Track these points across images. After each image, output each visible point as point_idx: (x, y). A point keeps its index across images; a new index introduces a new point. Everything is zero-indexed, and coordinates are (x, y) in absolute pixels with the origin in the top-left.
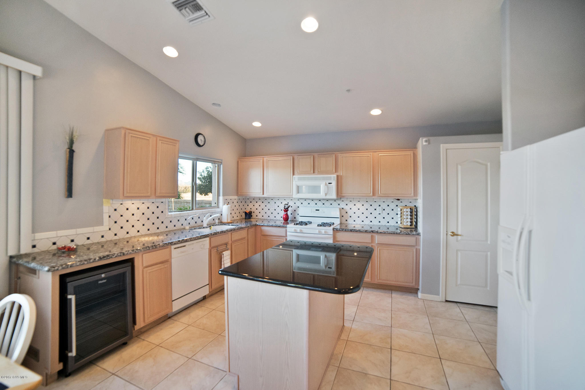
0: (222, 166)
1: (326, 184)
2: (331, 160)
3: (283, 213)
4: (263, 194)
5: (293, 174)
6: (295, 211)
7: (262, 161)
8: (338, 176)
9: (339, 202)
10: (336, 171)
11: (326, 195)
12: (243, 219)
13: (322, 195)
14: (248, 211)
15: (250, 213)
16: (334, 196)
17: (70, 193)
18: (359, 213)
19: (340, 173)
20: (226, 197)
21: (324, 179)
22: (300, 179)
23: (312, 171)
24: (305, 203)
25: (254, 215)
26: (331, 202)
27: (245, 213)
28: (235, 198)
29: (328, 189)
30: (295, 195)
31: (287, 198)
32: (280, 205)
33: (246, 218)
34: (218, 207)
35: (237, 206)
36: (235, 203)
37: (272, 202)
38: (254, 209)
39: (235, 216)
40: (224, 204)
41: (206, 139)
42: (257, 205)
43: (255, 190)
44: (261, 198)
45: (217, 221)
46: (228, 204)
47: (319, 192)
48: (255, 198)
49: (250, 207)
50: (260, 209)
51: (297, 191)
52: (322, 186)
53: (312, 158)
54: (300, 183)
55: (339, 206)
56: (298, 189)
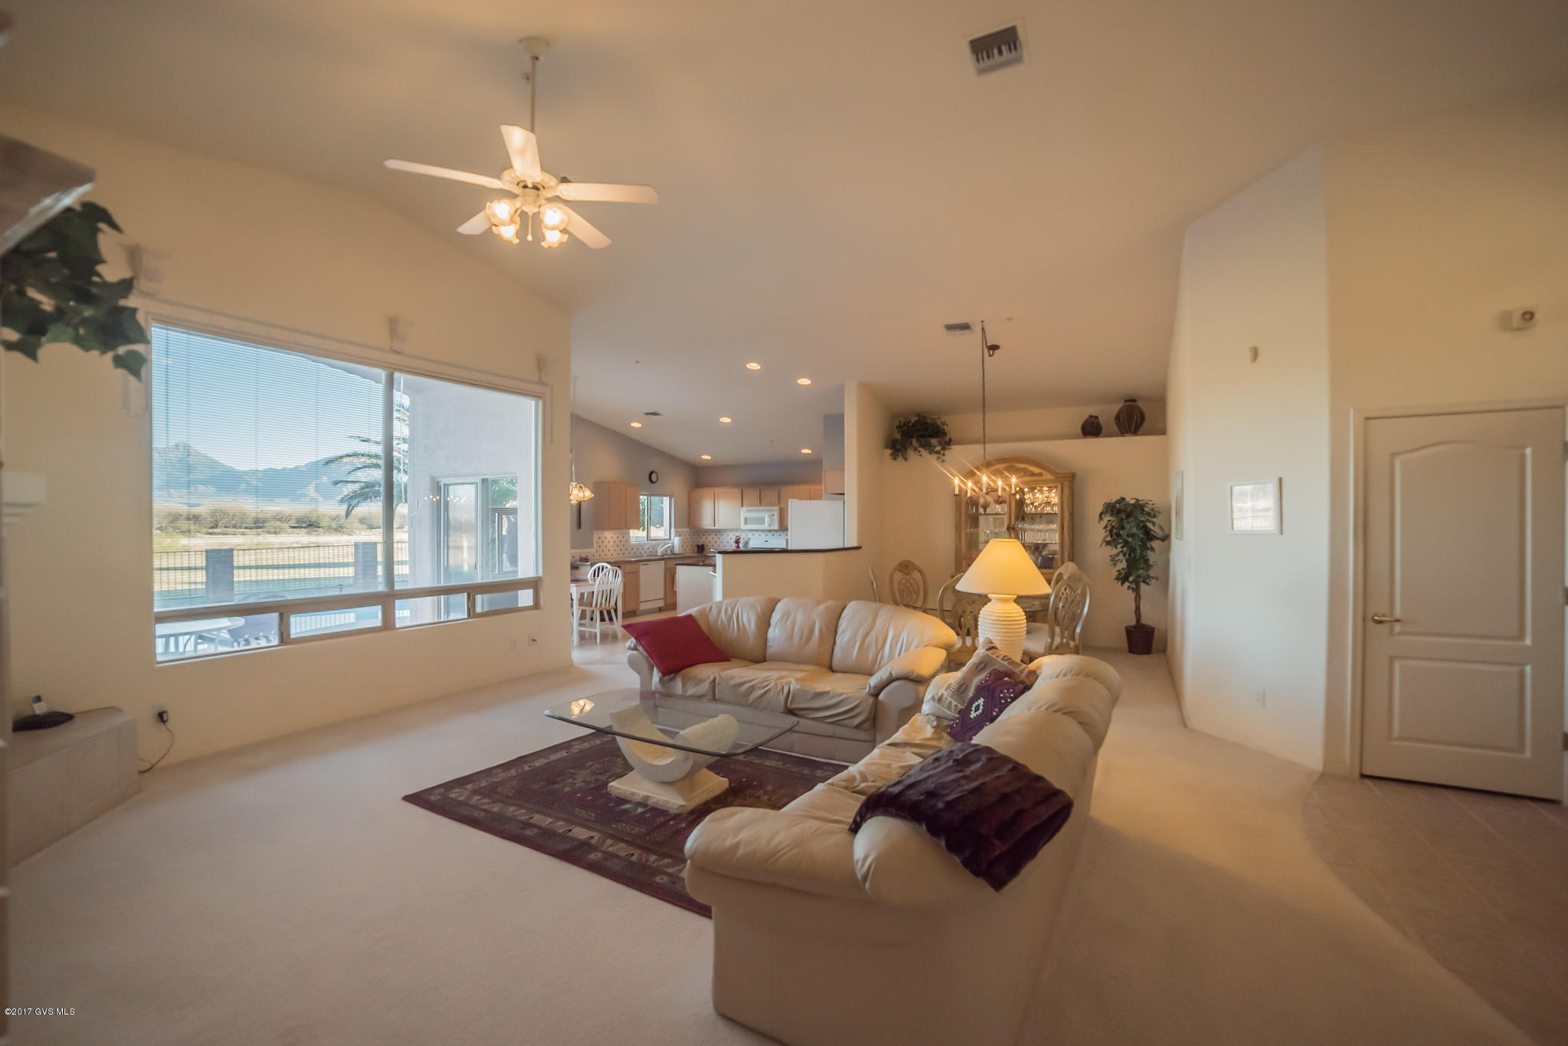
0: (673, 499)
1: (769, 516)
2: (775, 493)
3: (734, 541)
4: (714, 526)
5: (742, 506)
6: (747, 543)
7: (712, 492)
8: (780, 509)
9: (780, 533)
10: (779, 503)
11: (770, 525)
12: (695, 549)
13: (766, 526)
14: (700, 544)
15: (703, 546)
16: (776, 526)
19: (781, 505)
20: (679, 530)
21: (767, 510)
22: (748, 511)
23: (758, 504)
24: (756, 534)
25: (706, 547)
26: (773, 533)
27: (698, 546)
28: (686, 530)
29: (771, 519)
30: (743, 527)
31: (737, 530)
32: (732, 537)
33: (698, 552)
34: (670, 539)
35: (689, 540)
36: (687, 536)
37: (725, 535)
38: (706, 542)
39: (687, 549)
40: (676, 536)
41: (659, 476)
42: (710, 538)
43: (707, 523)
44: (713, 531)
45: (669, 552)
46: (680, 536)
47: (764, 523)
48: (707, 531)
49: (703, 540)
50: (713, 542)
51: (746, 523)
52: (767, 518)
53: (758, 491)
54: (748, 515)
55: (784, 534)
56: (746, 521)
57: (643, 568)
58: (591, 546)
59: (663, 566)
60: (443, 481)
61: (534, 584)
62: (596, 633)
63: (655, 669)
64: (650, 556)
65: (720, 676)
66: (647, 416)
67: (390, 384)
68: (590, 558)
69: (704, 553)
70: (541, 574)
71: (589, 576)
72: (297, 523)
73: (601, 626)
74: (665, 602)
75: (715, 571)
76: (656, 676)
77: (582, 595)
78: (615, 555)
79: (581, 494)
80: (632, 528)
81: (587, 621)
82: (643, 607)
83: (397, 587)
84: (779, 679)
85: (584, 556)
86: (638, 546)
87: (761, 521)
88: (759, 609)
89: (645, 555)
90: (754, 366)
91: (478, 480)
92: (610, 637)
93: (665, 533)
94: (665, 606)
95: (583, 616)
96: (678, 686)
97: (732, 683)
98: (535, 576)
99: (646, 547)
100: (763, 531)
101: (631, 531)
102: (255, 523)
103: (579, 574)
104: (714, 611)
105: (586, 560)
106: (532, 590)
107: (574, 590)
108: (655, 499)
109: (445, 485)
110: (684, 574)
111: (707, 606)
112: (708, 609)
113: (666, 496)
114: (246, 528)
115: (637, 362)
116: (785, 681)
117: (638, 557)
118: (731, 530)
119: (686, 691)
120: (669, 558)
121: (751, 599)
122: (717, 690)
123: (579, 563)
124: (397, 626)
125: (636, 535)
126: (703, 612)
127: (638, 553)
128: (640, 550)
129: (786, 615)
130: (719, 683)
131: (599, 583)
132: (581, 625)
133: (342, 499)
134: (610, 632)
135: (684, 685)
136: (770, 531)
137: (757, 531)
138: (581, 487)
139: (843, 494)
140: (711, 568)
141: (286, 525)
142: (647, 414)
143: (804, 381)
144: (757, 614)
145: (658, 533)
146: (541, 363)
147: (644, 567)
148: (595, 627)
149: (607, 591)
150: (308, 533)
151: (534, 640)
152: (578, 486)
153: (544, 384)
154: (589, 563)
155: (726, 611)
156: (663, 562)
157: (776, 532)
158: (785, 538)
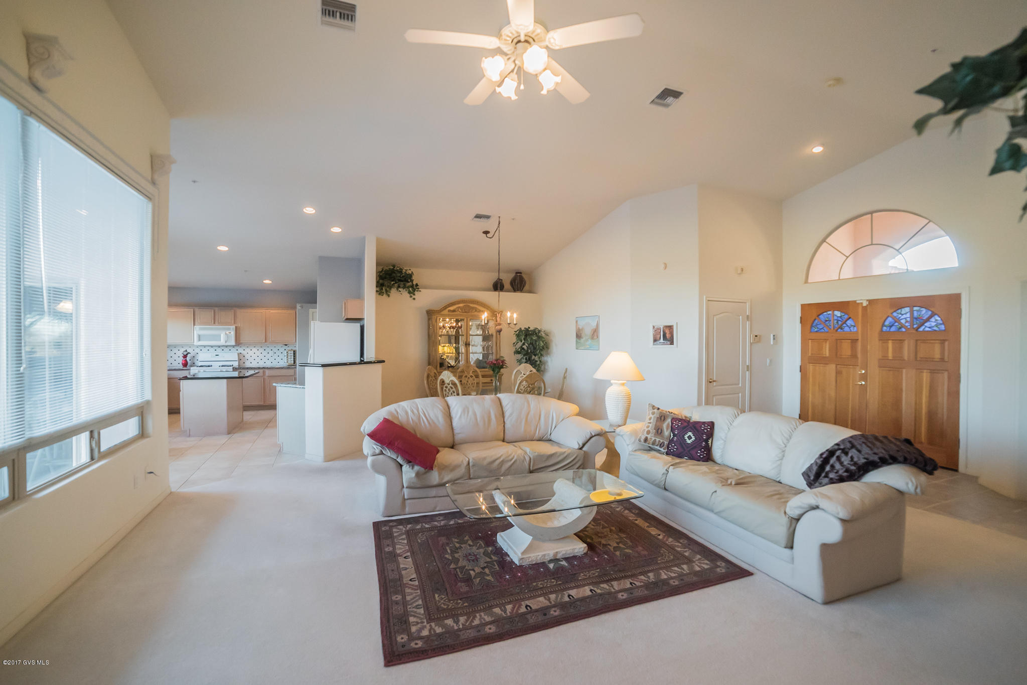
1: (226, 334)
2: (230, 314)
3: (181, 359)
5: (194, 325)
6: (194, 357)
8: (236, 327)
9: (237, 348)
10: (235, 322)
11: (226, 342)
13: (222, 342)
16: (233, 343)
18: (254, 356)
19: (238, 324)
21: (224, 329)
22: (201, 329)
23: (213, 323)
24: (205, 350)
26: (223, 348)
29: (227, 338)
30: (195, 343)
31: (187, 347)
47: (220, 340)
51: (199, 340)
52: (223, 336)
53: (213, 311)
54: (202, 332)
55: (238, 352)
56: (200, 338)
61: (141, 410)
87: (217, 338)
90: (310, 210)
100: (214, 347)
106: (138, 417)
118: (182, 347)
137: (205, 347)
143: (336, 230)
157: (233, 347)
158: (239, 354)
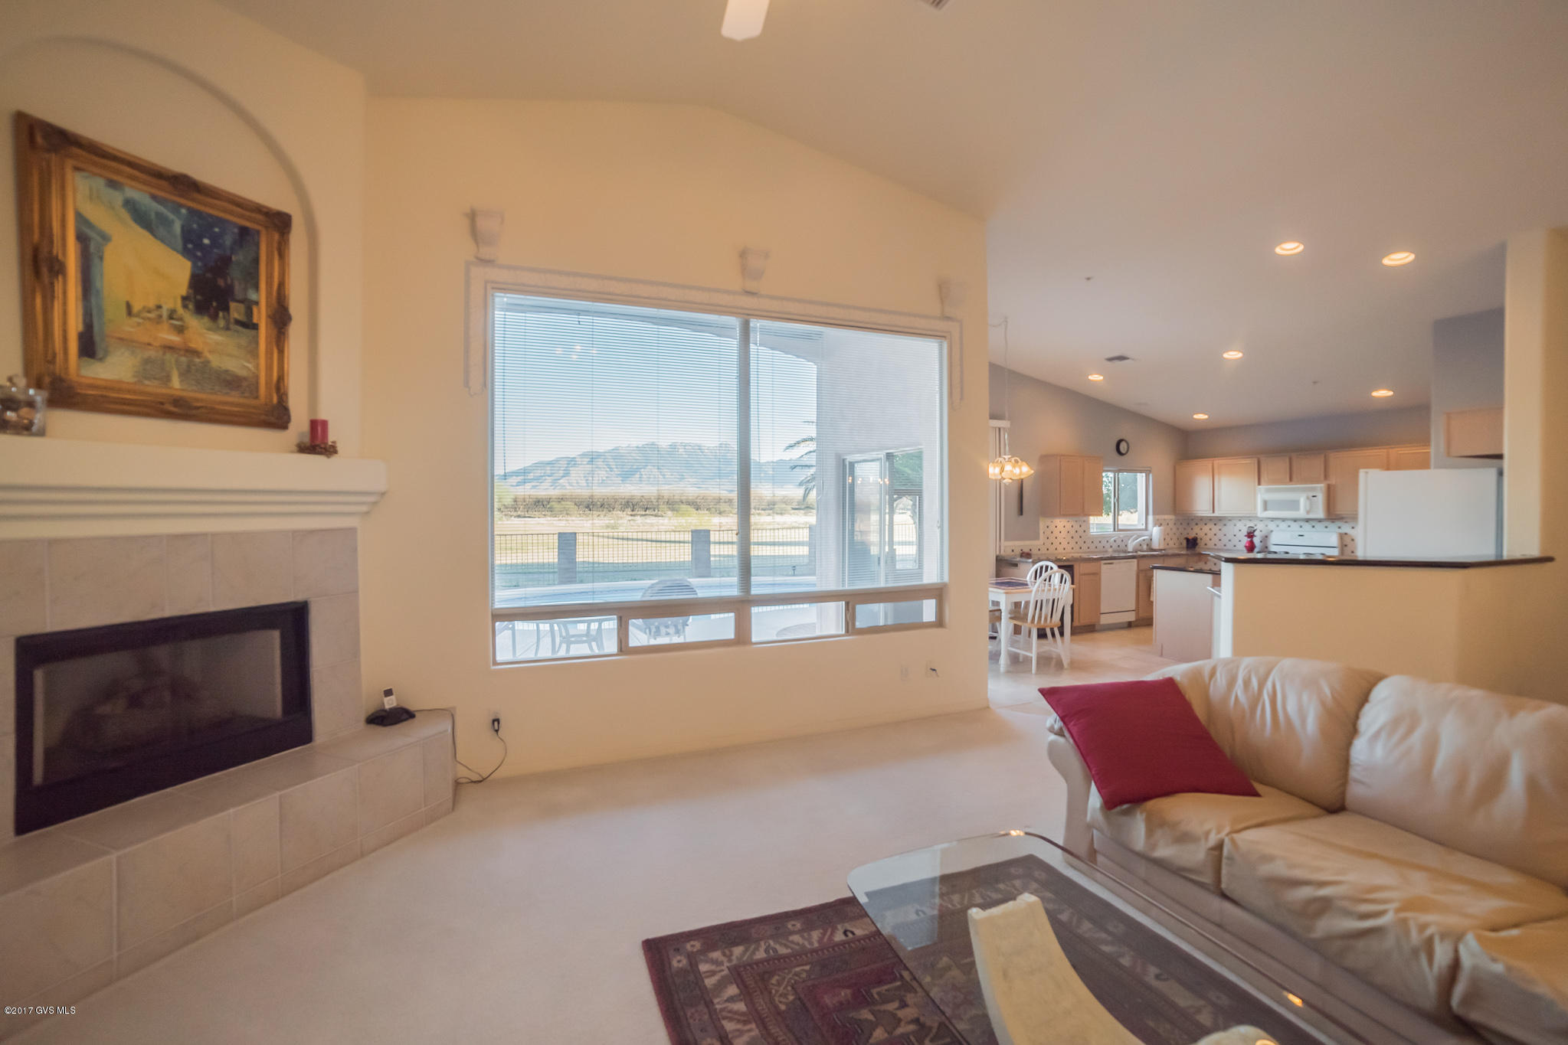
0: (1151, 475)
1: (1308, 498)
2: (1317, 463)
3: (1245, 540)
4: (1214, 512)
5: (1259, 484)
6: (1266, 537)
7: (1210, 465)
8: (1329, 487)
9: (1327, 523)
10: (1326, 477)
11: (1308, 512)
12: (1183, 548)
13: (1301, 513)
14: (1191, 536)
15: (1195, 540)
16: (1321, 514)
17: (1021, 512)
19: (1333, 481)
20: (1157, 517)
21: (1304, 490)
22: (1268, 491)
23: (1288, 480)
24: (1283, 525)
25: (1201, 544)
26: (1313, 523)
27: (1188, 540)
28: (1170, 517)
29: (1311, 505)
30: (1261, 513)
31: (1250, 518)
32: (1243, 528)
33: (1188, 548)
34: (1146, 529)
35: (1174, 530)
36: (1171, 525)
37: (1230, 525)
38: (1201, 534)
39: (1171, 543)
40: (1155, 525)
41: (1130, 444)
42: (1206, 529)
43: (1201, 506)
44: (1211, 519)
45: (1145, 547)
46: (1161, 525)
47: (1297, 509)
48: (1202, 519)
49: (1195, 532)
50: (1210, 534)
51: (1265, 509)
52: (1302, 501)
53: (1288, 460)
54: (1268, 497)
55: (1340, 531)
56: (1266, 506)
57: (1105, 569)
58: (1037, 538)
59: (1135, 567)
60: (849, 458)
61: (938, 592)
62: (1032, 658)
63: (1093, 784)
64: (1119, 552)
65: (1233, 841)
66: (1109, 363)
67: (746, 331)
68: (1034, 552)
69: (1198, 550)
70: (946, 579)
71: (1028, 578)
72: (798, 505)
73: (1038, 647)
74: (1137, 614)
75: (1217, 584)
76: (1095, 800)
77: (1017, 605)
78: (1069, 549)
79: (1017, 471)
80: (1093, 515)
81: (1021, 638)
82: (1105, 620)
83: (754, 591)
84: (1409, 905)
85: (1026, 550)
86: (1101, 539)
87: (1294, 505)
88: (1327, 691)
89: (1110, 550)
90: (1290, 248)
91: (882, 455)
92: (1053, 662)
93: (1139, 520)
94: (1136, 620)
95: (1017, 630)
96: (1137, 829)
97: (1265, 870)
98: (939, 581)
99: (1113, 539)
100: (1295, 520)
101: (1091, 518)
102: (768, 505)
103: (1015, 574)
104: (1221, 680)
105: (1026, 555)
106: (934, 600)
107: (1002, 598)
108: (1123, 476)
109: (850, 463)
110: (1163, 580)
111: (1205, 665)
112: (1206, 673)
113: (1141, 472)
114: (763, 509)
115: (1088, 279)
116: (1435, 920)
117: (1100, 552)
118: (1240, 519)
119: (1154, 847)
120: (1144, 556)
121: (1307, 667)
122: (1224, 871)
123: (1018, 559)
124: (754, 640)
125: (1100, 524)
126: (1196, 676)
127: (1100, 546)
128: (1104, 543)
129: (1404, 721)
130: (1230, 858)
131: (1037, 591)
132: (1013, 643)
133: (801, 482)
134: (1054, 656)
135: (1150, 832)
136: (1307, 520)
137: (1284, 520)
138: (1016, 461)
139: (1500, 457)
140: (1210, 577)
141: (789, 507)
142: (1111, 359)
143: (1399, 258)
144: (1323, 704)
145: (1130, 519)
146: (943, 290)
147: (1105, 566)
148: (1030, 649)
149: (1048, 601)
150: (805, 514)
151: (934, 670)
152: (1013, 460)
153: (948, 318)
154: (1030, 560)
155: (1247, 683)
156: (1135, 560)
157: (1320, 521)
158: (1342, 537)
